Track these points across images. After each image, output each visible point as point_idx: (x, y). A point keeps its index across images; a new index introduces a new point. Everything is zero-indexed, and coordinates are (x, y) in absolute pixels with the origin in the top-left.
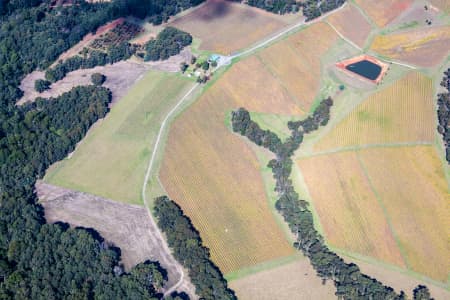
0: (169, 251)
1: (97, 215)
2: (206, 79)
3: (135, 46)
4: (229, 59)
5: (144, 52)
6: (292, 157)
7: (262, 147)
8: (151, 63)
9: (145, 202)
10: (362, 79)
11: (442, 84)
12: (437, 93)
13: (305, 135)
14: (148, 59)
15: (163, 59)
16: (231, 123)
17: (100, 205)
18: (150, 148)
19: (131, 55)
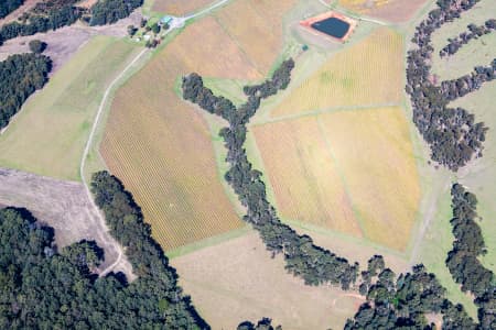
0: (106, 229)
1: (30, 193)
2: (156, 43)
3: (81, 9)
4: (183, 20)
5: (90, 16)
6: (246, 125)
7: (214, 115)
8: (98, 28)
9: (83, 178)
10: (327, 38)
11: (414, 41)
12: (408, 50)
13: (262, 100)
14: (94, 24)
15: (111, 23)
16: (181, 89)
17: (33, 182)
18: (90, 120)
19: (75, 19)
